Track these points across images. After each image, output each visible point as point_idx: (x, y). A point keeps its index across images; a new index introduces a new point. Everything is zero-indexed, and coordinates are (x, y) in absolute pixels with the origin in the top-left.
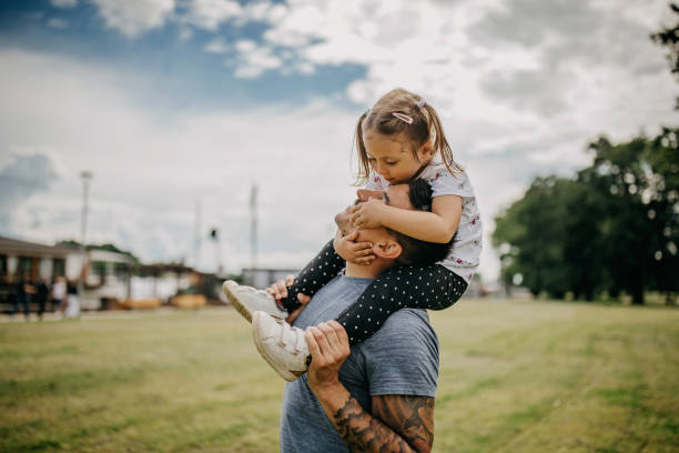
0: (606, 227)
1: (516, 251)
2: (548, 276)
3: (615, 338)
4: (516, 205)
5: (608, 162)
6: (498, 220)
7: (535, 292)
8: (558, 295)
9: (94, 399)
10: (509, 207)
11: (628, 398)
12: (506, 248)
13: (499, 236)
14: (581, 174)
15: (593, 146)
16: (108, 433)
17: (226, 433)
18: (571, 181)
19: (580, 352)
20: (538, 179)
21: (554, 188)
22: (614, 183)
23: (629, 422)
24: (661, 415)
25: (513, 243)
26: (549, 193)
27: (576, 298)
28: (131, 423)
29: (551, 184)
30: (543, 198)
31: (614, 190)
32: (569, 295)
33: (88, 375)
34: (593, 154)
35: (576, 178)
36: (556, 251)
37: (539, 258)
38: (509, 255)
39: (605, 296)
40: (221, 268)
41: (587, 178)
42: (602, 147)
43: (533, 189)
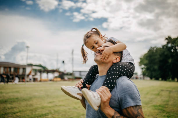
0: (170, 61)
1: (146, 67)
2: (154, 74)
3: (167, 91)
4: (145, 54)
5: (171, 43)
6: (141, 59)
7: (151, 78)
8: (157, 79)
9: (15, 105)
10: (144, 55)
11: (160, 108)
12: (143, 66)
13: (141, 63)
14: (163, 46)
15: (166, 39)
16: (12, 114)
17: (43, 115)
18: (161, 48)
19: (155, 94)
20: (151, 48)
21: (156, 50)
22: (172, 49)
23: (157, 114)
24: (168, 113)
25: (145, 65)
26: (155, 51)
27: (162, 80)
28: (20, 111)
29: (155, 49)
30: (153, 53)
31: (172, 51)
32: (160, 79)
33: (17, 98)
34: (167, 41)
35: (162, 47)
36: (156, 67)
37: (152, 69)
38: (144, 68)
39: (171, 79)
40: (65, 71)
41: (165, 47)
42: (169, 39)
43: (150, 51)
